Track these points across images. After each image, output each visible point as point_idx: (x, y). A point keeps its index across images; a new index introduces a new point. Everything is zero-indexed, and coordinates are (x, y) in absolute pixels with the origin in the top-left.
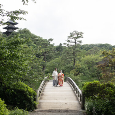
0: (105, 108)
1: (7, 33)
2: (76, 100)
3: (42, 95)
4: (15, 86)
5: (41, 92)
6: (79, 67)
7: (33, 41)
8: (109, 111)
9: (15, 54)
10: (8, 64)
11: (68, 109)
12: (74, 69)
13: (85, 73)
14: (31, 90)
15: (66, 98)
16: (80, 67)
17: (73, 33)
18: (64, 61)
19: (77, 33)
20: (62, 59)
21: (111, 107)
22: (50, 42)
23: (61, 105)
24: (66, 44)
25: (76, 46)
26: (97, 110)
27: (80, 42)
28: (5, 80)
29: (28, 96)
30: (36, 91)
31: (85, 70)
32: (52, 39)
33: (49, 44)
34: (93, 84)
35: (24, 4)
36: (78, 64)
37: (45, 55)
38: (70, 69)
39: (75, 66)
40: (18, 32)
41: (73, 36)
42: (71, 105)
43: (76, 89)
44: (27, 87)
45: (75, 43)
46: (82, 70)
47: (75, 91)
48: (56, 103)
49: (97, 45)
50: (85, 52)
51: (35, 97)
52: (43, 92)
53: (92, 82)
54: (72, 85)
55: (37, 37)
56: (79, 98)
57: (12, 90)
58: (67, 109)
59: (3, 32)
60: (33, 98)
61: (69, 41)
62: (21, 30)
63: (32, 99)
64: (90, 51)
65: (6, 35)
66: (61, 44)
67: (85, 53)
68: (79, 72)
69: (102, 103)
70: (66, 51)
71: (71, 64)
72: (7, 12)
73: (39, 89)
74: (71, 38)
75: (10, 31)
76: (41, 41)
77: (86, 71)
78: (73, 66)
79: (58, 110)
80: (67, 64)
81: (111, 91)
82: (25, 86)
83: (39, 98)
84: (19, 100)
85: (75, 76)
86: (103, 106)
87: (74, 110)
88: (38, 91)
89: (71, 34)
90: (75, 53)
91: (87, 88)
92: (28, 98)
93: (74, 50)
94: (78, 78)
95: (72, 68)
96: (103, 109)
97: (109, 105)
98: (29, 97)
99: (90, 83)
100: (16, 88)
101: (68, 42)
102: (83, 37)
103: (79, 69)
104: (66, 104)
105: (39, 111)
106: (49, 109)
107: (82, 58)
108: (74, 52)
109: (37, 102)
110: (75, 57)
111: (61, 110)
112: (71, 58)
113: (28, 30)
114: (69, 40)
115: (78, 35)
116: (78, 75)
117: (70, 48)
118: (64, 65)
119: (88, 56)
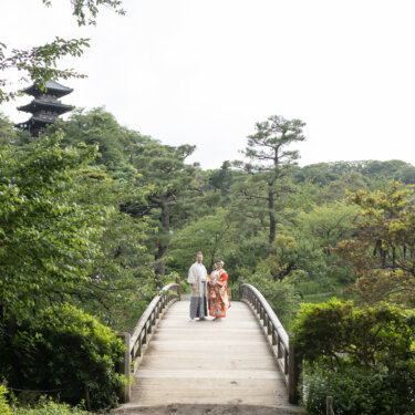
0: (371, 400)
1: (34, 127)
2: (270, 370)
3: (151, 349)
4: (48, 318)
5: (144, 341)
6: (288, 249)
7: (126, 152)
8: (385, 409)
9: (47, 205)
10: (18, 240)
11: (240, 401)
12: (271, 256)
13: (313, 269)
14: (106, 333)
15: (233, 363)
16: (292, 247)
17: (267, 124)
18: (237, 227)
19: (282, 123)
20: (229, 218)
21: (393, 394)
22: (182, 159)
23: (217, 387)
24: (242, 163)
25: (277, 171)
26: (343, 405)
27: (294, 155)
28: (10, 298)
29: (95, 354)
30: (123, 338)
31: (312, 258)
32: (192, 145)
33: (181, 166)
34: (329, 312)
35: (80, 24)
36: (286, 235)
37: (166, 204)
38: (257, 255)
39: (275, 242)
40: (72, 122)
41: (266, 135)
42: (252, 386)
43: (272, 330)
44: (89, 324)
45: (276, 159)
46: (302, 259)
47: (270, 337)
48: (199, 381)
49: (360, 166)
50: (312, 193)
51: (121, 359)
52: (154, 339)
53: (323, 306)
54: (259, 316)
55: (141, 140)
56: (283, 360)
57: (37, 335)
58: (236, 403)
59: (17, 123)
60: (111, 362)
61: (251, 153)
62: (84, 114)
63: (108, 365)
64: (332, 187)
65: (28, 133)
66: (226, 164)
67: (314, 196)
68: (289, 265)
69: (360, 380)
70: (242, 190)
71: (260, 236)
72: (14, 51)
73: (138, 330)
74: (261, 141)
75: (43, 117)
76: (151, 155)
77: (316, 263)
78: (267, 242)
79: (203, 405)
80: (248, 236)
81: (396, 335)
82: (85, 320)
83: (136, 363)
84: (62, 370)
85: (275, 279)
86: (364, 391)
87: (262, 407)
88: (134, 338)
89: (259, 126)
90: (275, 196)
91: (307, 324)
92: (94, 361)
93: (271, 185)
94: (287, 286)
95: (262, 252)
96: (364, 404)
97: (387, 388)
98: (98, 358)
99: (318, 309)
100: (51, 328)
101: (247, 155)
102: (302, 139)
103: (290, 253)
104: (234, 383)
105: (134, 410)
106: (170, 402)
107: (302, 214)
108: (271, 194)
109: (128, 377)
110: (273, 211)
111: (216, 405)
112: (261, 215)
113: (106, 114)
114: (251, 148)
115: (285, 132)
116: (286, 278)
117: (256, 179)
118: (236, 239)
119: (324, 206)
